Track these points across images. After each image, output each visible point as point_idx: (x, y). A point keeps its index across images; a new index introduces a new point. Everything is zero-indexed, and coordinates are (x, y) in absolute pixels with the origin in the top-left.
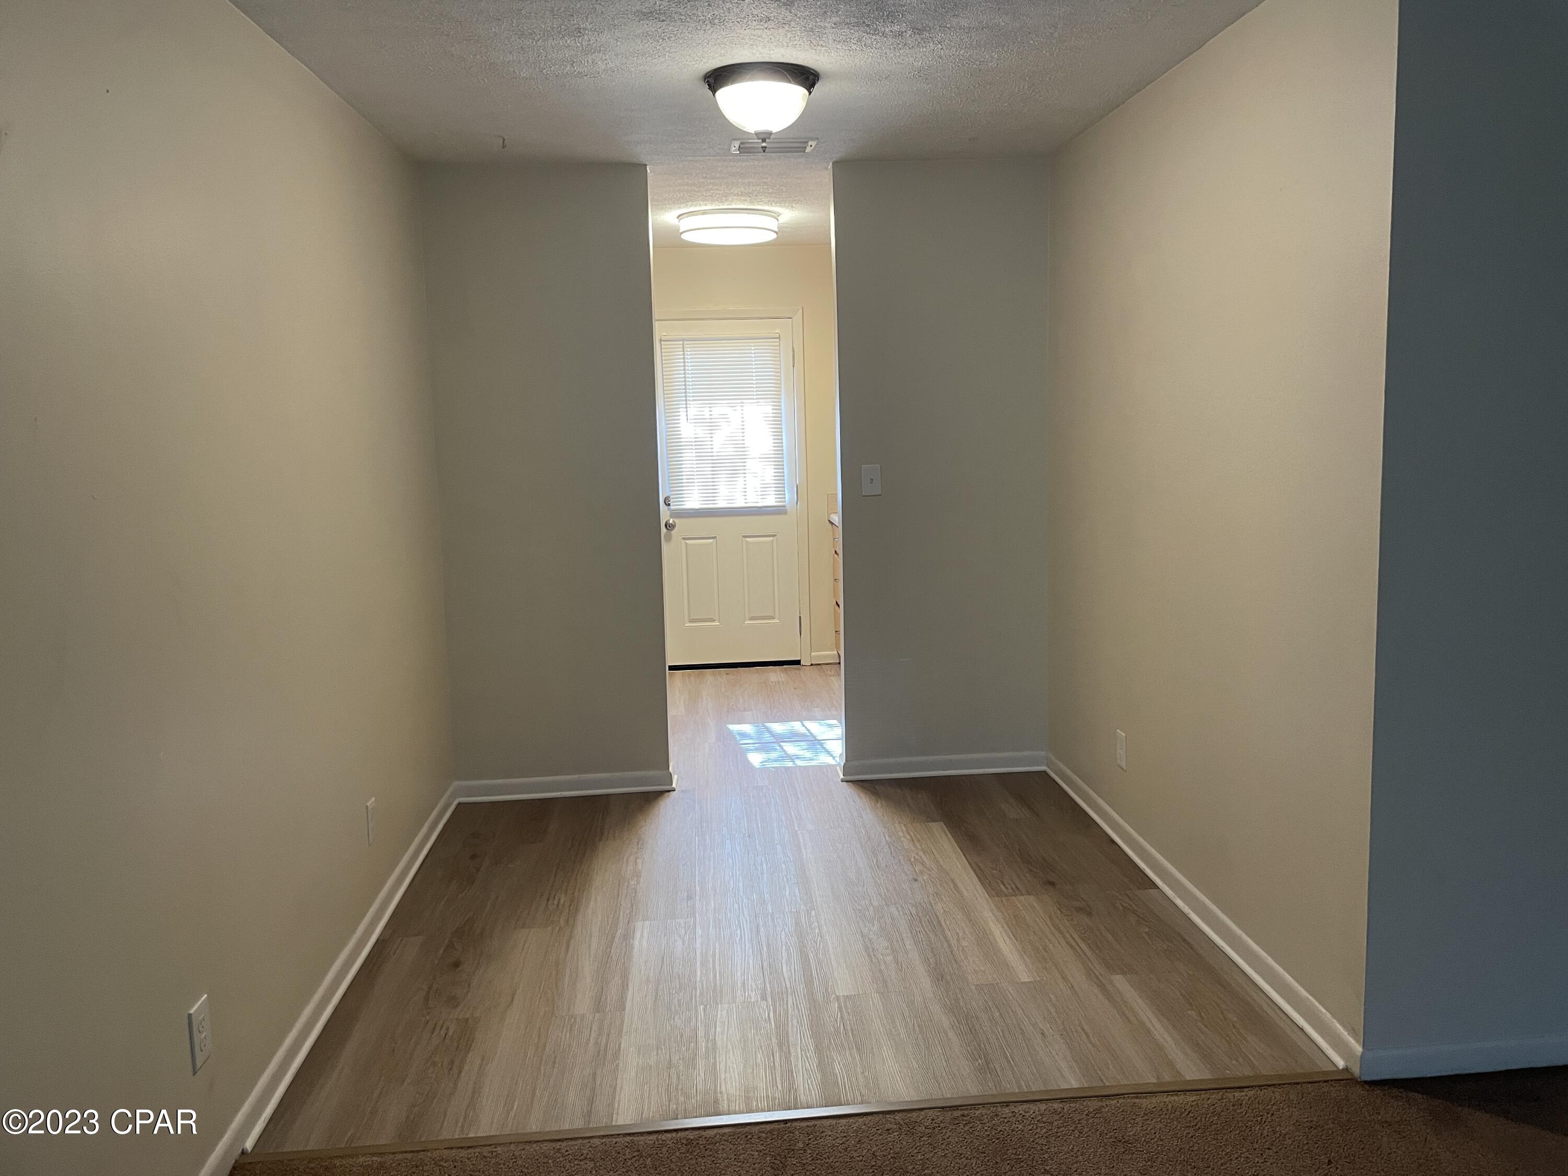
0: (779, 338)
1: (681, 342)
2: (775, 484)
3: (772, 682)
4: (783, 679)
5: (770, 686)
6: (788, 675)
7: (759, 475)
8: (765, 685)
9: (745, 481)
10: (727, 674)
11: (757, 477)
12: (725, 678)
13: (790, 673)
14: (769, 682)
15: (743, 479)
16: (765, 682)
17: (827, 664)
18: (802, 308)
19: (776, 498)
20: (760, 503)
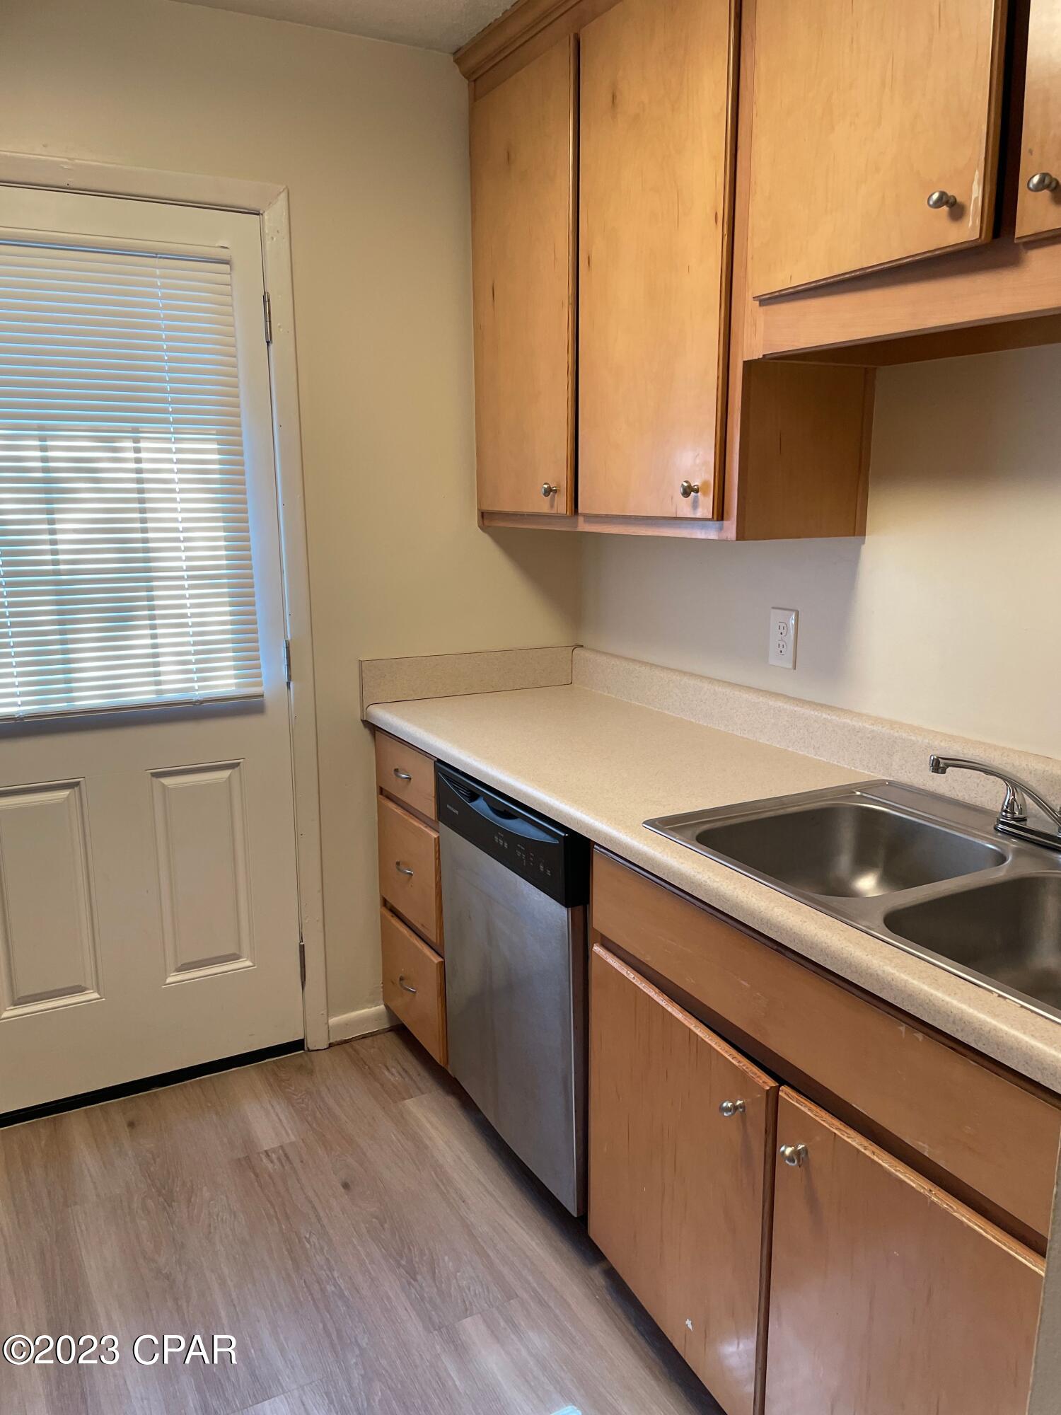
2: (233, 641)
3: (269, 1156)
4: (290, 1132)
5: (270, 1176)
6: (293, 1106)
7: (190, 621)
8: (257, 1175)
9: (154, 636)
10: (131, 1125)
11: (186, 625)
12: (130, 1153)
13: (294, 1094)
14: (259, 1153)
15: (148, 632)
16: (248, 1158)
17: (364, 1037)
18: (286, 191)
19: (236, 677)
20: (197, 690)
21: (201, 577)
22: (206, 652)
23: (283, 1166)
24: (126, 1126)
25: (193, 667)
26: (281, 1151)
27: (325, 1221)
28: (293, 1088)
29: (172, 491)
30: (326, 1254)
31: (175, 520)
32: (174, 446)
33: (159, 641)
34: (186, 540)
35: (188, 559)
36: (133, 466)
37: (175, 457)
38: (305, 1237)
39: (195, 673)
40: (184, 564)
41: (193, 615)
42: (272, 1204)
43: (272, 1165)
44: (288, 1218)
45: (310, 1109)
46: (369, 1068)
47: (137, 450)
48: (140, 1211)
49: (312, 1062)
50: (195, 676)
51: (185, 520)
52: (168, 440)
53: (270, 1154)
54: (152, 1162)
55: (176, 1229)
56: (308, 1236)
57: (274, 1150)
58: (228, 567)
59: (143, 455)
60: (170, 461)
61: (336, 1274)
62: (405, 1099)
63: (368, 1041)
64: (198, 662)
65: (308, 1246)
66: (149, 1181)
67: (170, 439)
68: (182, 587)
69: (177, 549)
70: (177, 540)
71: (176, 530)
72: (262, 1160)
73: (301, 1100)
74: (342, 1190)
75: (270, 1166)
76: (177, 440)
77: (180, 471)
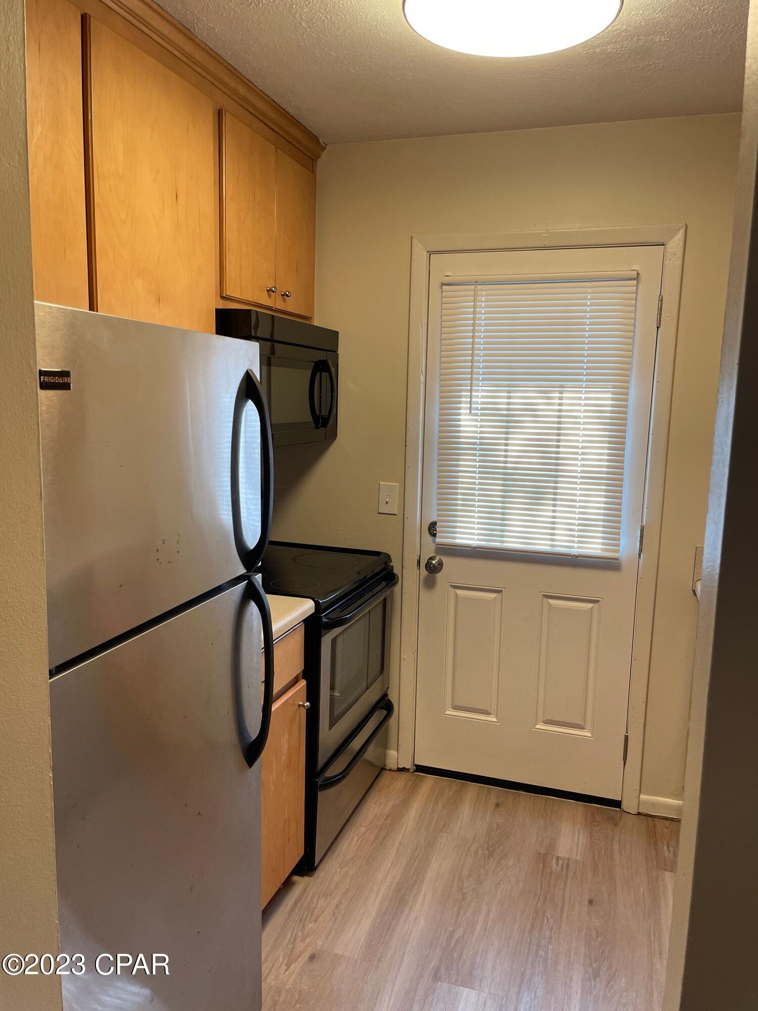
0: (637, 278)
1: (473, 287)
2: (604, 521)
3: (558, 860)
4: (579, 853)
5: (551, 873)
6: (591, 839)
7: (578, 504)
8: (544, 867)
9: (554, 511)
10: (497, 805)
11: (575, 507)
12: (487, 819)
13: (596, 832)
14: (553, 856)
15: (552, 508)
16: (546, 855)
17: (666, 819)
18: (685, 226)
19: (603, 544)
20: (576, 549)
21: (589, 478)
22: (585, 525)
23: (562, 870)
24: (494, 804)
25: (576, 534)
26: (566, 861)
27: (565, 915)
28: (598, 829)
29: (579, 423)
30: (552, 933)
31: (578, 441)
32: (583, 396)
33: (557, 514)
34: (583, 454)
35: (583, 466)
36: (557, 407)
37: (583, 402)
38: (547, 917)
39: (576, 537)
40: (579, 469)
41: (580, 501)
42: (541, 887)
43: (556, 866)
44: (545, 900)
45: (600, 846)
46: (656, 840)
47: (561, 398)
48: (472, 853)
49: (621, 819)
50: (576, 539)
51: (584, 441)
52: (581, 392)
53: (559, 859)
54: (495, 830)
55: (484, 872)
56: (549, 917)
57: (563, 859)
58: (607, 473)
59: (564, 401)
60: (580, 405)
61: (550, 947)
62: (665, 870)
63: (667, 823)
64: (579, 531)
65: (545, 922)
66: (487, 840)
67: (582, 391)
68: (576, 483)
69: (576, 459)
70: (577, 453)
71: (577, 447)
72: (552, 860)
73: (598, 838)
74: (586, 902)
75: (555, 866)
76: (586, 392)
77: (586, 411)
